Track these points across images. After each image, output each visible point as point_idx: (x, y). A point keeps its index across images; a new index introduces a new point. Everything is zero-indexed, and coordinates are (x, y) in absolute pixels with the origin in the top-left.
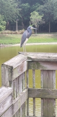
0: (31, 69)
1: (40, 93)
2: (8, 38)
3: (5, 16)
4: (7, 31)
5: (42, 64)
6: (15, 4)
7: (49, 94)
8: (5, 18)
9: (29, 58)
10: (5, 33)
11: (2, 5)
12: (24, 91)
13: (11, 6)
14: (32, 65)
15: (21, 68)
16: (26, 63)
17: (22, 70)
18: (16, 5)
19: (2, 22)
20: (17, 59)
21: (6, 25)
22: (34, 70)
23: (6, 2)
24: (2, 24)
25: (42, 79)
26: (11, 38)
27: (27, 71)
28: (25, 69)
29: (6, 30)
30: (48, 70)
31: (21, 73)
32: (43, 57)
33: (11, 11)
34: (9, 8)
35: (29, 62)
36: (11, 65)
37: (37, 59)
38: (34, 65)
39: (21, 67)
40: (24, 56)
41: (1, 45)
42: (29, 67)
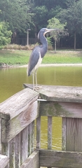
0: (45, 115)
1: (60, 158)
2: (14, 55)
3: (11, 23)
4: (13, 46)
5: (64, 107)
6: (26, 7)
7: (76, 162)
8: (11, 26)
9: (41, 96)
10: (11, 48)
11: (7, 7)
12: (32, 157)
13: (20, 9)
14: (48, 109)
15: (26, 115)
16: (36, 104)
17: (28, 119)
18: (28, 8)
19: (6, 32)
20: (19, 98)
21: (12, 37)
22: (50, 118)
23: (12, 4)
24: (5, 35)
25: (64, 134)
26: (19, 55)
27: (38, 118)
28: (34, 115)
29: (12, 43)
30: (75, 119)
31: (27, 124)
32: (67, 94)
33: (20, 17)
34: (17, 12)
35: (41, 103)
36: (6, 112)
37: (55, 98)
38: (51, 108)
39: (27, 113)
40: (32, 92)
41: (4, 66)
42: (41, 112)
